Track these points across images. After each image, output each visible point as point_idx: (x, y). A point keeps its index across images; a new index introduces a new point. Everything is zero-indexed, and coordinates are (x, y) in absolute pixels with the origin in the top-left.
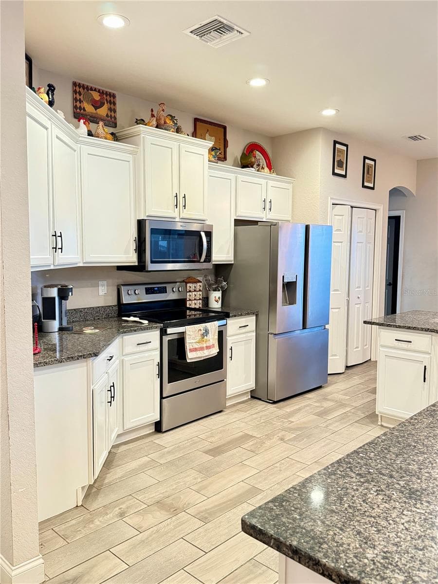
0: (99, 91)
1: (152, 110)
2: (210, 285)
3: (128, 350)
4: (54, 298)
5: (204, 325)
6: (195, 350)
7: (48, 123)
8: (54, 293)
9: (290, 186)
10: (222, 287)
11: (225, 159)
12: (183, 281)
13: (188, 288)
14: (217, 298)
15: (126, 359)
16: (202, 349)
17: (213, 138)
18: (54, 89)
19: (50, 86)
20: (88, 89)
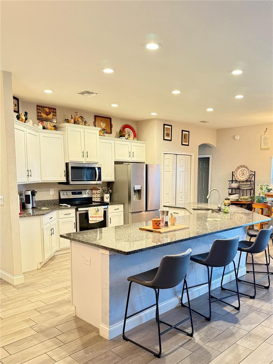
0: (48, 108)
1: (72, 116)
2: (104, 191)
3: (61, 216)
4: (29, 195)
5: (97, 207)
6: (93, 217)
7: (24, 129)
8: (29, 193)
9: (144, 145)
10: (110, 192)
11: (111, 133)
12: (91, 189)
13: (93, 192)
14: (107, 197)
15: (60, 220)
16: (96, 217)
17: (105, 124)
18: (27, 113)
19: (26, 112)
20: (43, 107)
